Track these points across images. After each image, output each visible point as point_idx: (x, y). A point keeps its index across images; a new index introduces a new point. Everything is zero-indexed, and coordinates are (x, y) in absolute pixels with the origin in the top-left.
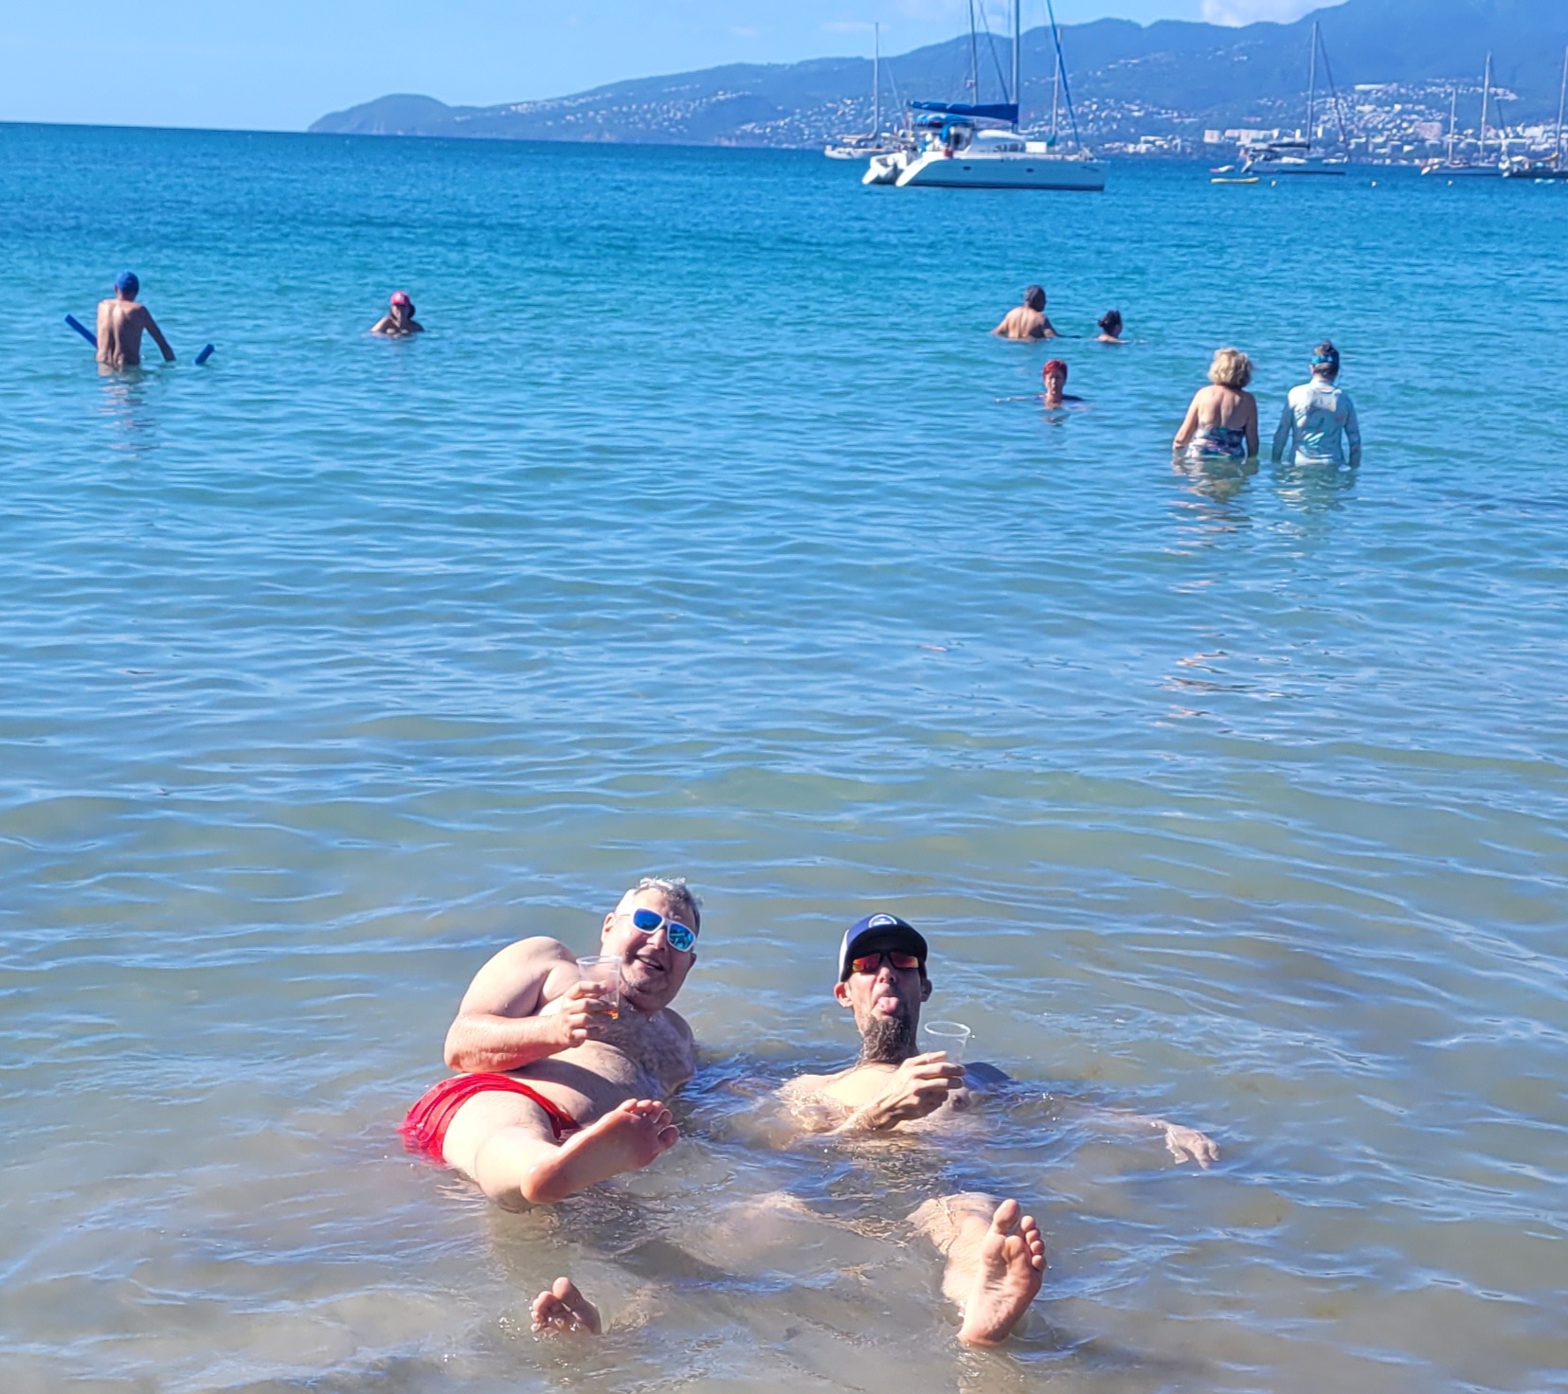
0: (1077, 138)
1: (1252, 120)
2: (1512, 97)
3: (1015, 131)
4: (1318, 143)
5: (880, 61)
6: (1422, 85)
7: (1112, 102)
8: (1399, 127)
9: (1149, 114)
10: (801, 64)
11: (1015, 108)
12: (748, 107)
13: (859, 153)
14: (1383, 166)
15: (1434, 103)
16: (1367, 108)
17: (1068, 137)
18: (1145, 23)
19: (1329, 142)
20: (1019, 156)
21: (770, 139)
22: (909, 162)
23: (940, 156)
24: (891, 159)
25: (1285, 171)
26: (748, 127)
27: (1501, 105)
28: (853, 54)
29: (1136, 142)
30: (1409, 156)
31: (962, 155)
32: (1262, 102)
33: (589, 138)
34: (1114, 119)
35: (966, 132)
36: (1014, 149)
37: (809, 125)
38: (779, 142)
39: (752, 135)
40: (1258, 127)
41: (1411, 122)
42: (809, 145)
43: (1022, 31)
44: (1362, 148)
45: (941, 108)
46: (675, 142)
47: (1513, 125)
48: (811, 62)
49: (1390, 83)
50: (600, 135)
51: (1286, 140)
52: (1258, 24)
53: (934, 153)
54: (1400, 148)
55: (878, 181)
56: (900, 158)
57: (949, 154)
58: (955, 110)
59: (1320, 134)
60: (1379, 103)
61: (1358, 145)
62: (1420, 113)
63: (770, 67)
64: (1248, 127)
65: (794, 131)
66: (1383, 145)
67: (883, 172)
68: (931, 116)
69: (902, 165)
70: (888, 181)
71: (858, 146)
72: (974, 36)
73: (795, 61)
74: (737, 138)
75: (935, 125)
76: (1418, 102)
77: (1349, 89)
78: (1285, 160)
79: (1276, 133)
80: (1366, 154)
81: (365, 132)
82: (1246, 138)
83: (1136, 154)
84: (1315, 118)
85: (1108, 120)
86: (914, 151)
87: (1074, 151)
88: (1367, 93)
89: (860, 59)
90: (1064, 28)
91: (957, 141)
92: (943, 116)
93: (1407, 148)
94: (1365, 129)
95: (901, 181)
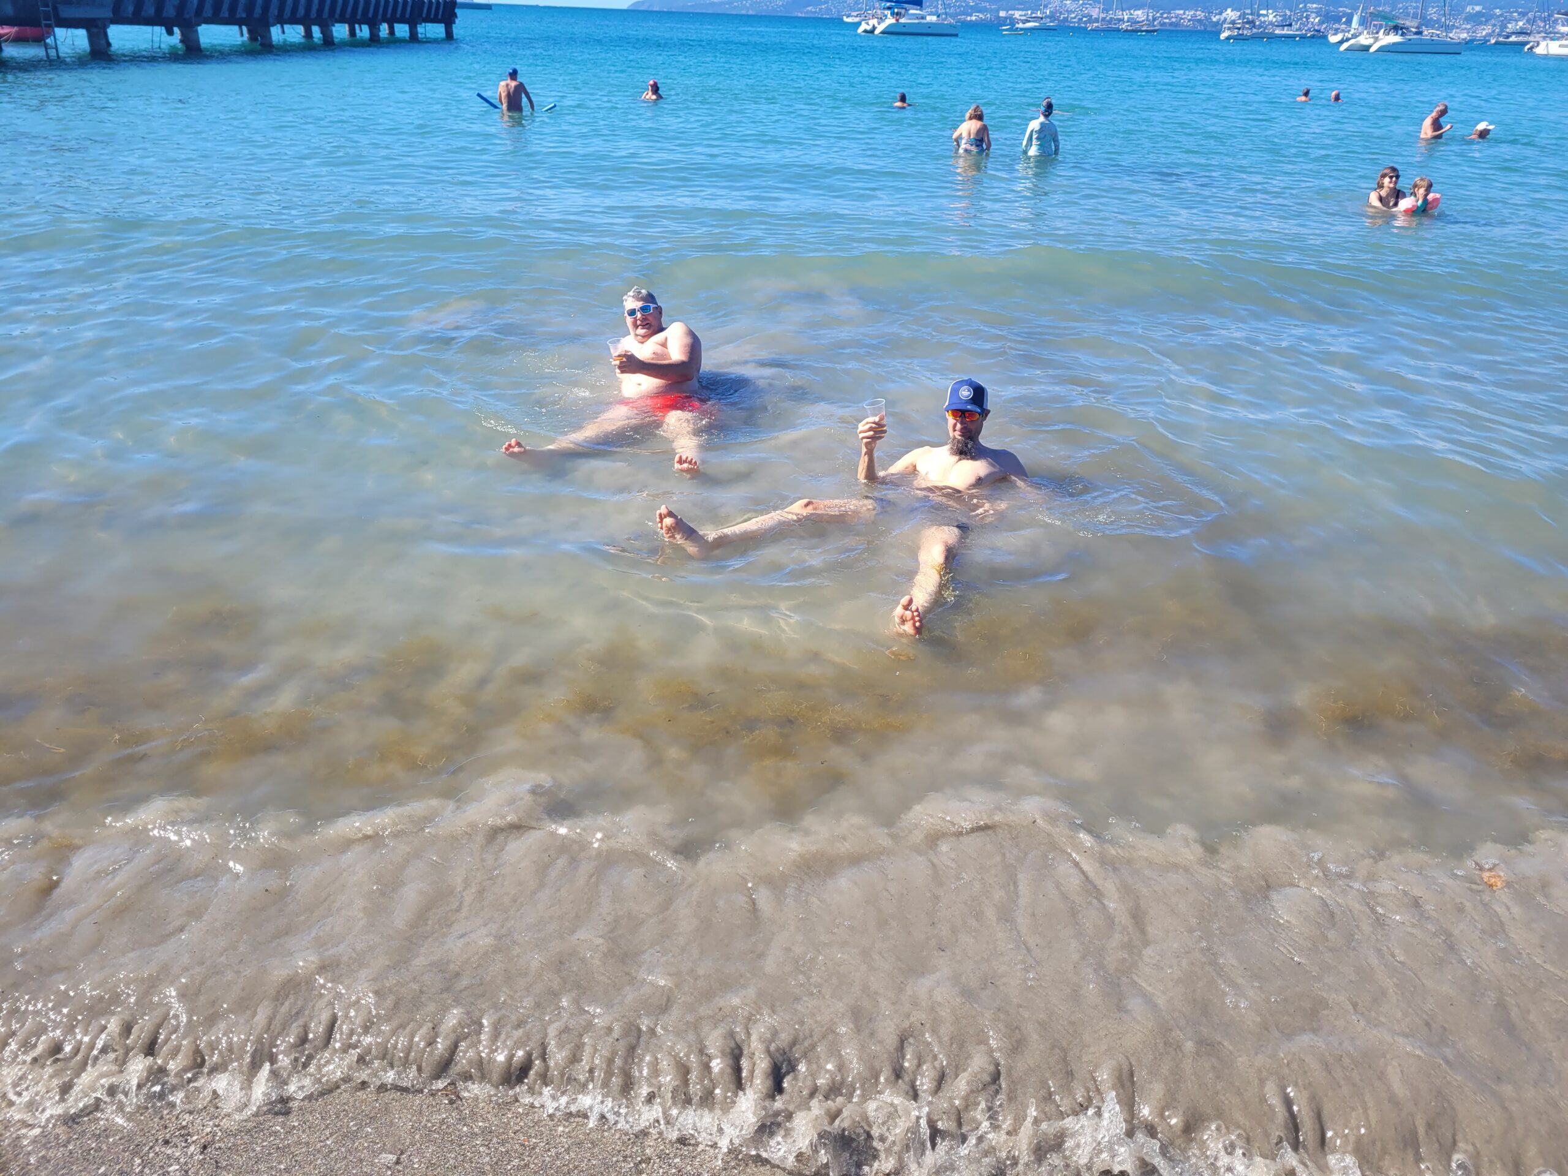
0: (946, 14)
8: (1081, 10)
13: (857, 20)
14: (1074, 27)
17: (943, 14)
19: (1052, 17)
20: (924, 21)
21: (819, 14)
25: (1030, 29)
26: (809, 8)
29: (971, 16)
30: (1085, 23)
33: (743, 12)
35: (903, 11)
36: (922, 18)
37: (835, 8)
38: (822, 14)
39: (811, 12)
40: (1022, 10)
41: (1087, 8)
42: (834, 16)
44: (1066, 19)
46: (779, 14)
47: (1129, 10)
51: (1033, 15)
53: (891, 20)
54: (1081, 19)
55: (865, 31)
56: (874, 22)
59: (1048, 13)
61: (1064, 18)
62: (1090, 4)
64: (1018, 10)
66: (1075, 18)
68: (888, 4)
71: (857, 16)
74: (805, 13)
78: (1032, 24)
79: (1029, 12)
80: (1067, 21)
81: (650, 9)
83: (971, 21)
84: (1046, 6)
85: (960, 7)
86: (881, 20)
87: (945, 19)
91: (899, 15)
92: (893, 4)
93: (1084, 19)
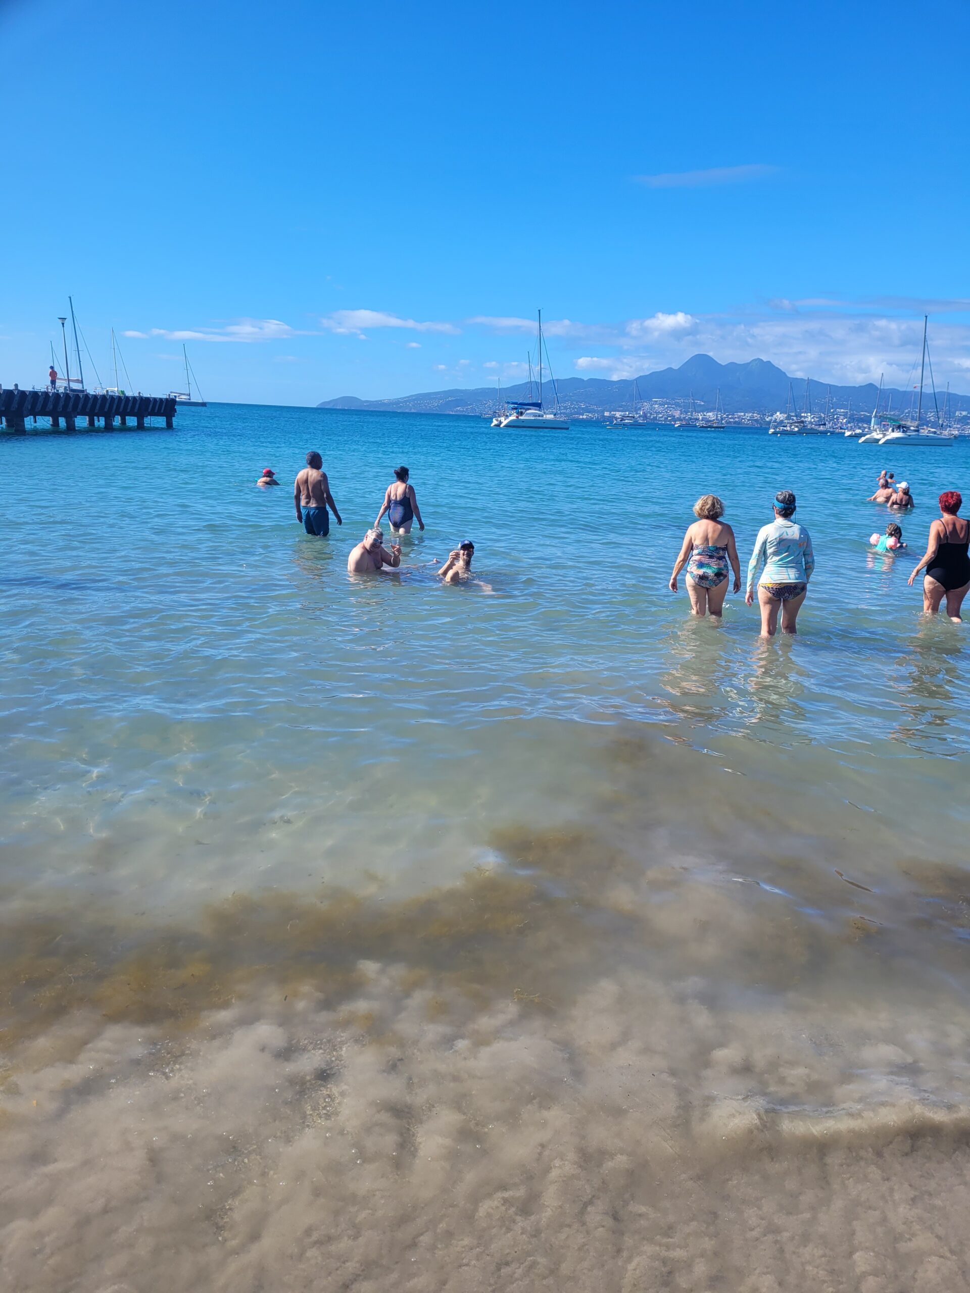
0: (562, 413)
1: (619, 409)
2: (703, 403)
5: (500, 389)
6: (673, 399)
7: (575, 403)
9: (587, 407)
10: (475, 389)
11: (540, 404)
12: (458, 402)
15: (677, 405)
16: (656, 406)
17: (558, 414)
18: (585, 379)
19: (645, 416)
20: (543, 418)
21: (465, 412)
22: (505, 419)
23: (515, 418)
24: (499, 419)
26: (459, 408)
27: (699, 406)
28: (492, 387)
29: (583, 415)
30: (670, 421)
31: (522, 418)
32: (623, 403)
34: (576, 408)
35: (523, 411)
36: (541, 416)
37: (478, 408)
38: (468, 413)
39: (460, 411)
41: (671, 410)
42: (477, 414)
44: (655, 418)
45: (517, 404)
46: (435, 412)
48: (479, 389)
49: (663, 398)
50: (411, 410)
52: (622, 380)
55: (496, 425)
57: (518, 417)
58: (521, 404)
59: (641, 413)
60: (660, 404)
61: (654, 417)
62: (673, 408)
63: (466, 390)
64: (619, 411)
65: (472, 410)
66: (662, 417)
67: (497, 423)
68: (513, 406)
69: (502, 421)
70: (499, 425)
72: (530, 382)
75: (514, 409)
76: (673, 404)
77: (650, 400)
79: (627, 413)
80: (656, 420)
81: (335, 408)
82: (617, 414)
83: (583, 418)
84: (640, 409)
85: (574, 408)
88: (656, 401)
89: (494, 388)
90: (557, 380)
91: (522, 414)
92: (517, 406)
93: (669, 418)
94: (656, 412)
95: (503, 425)
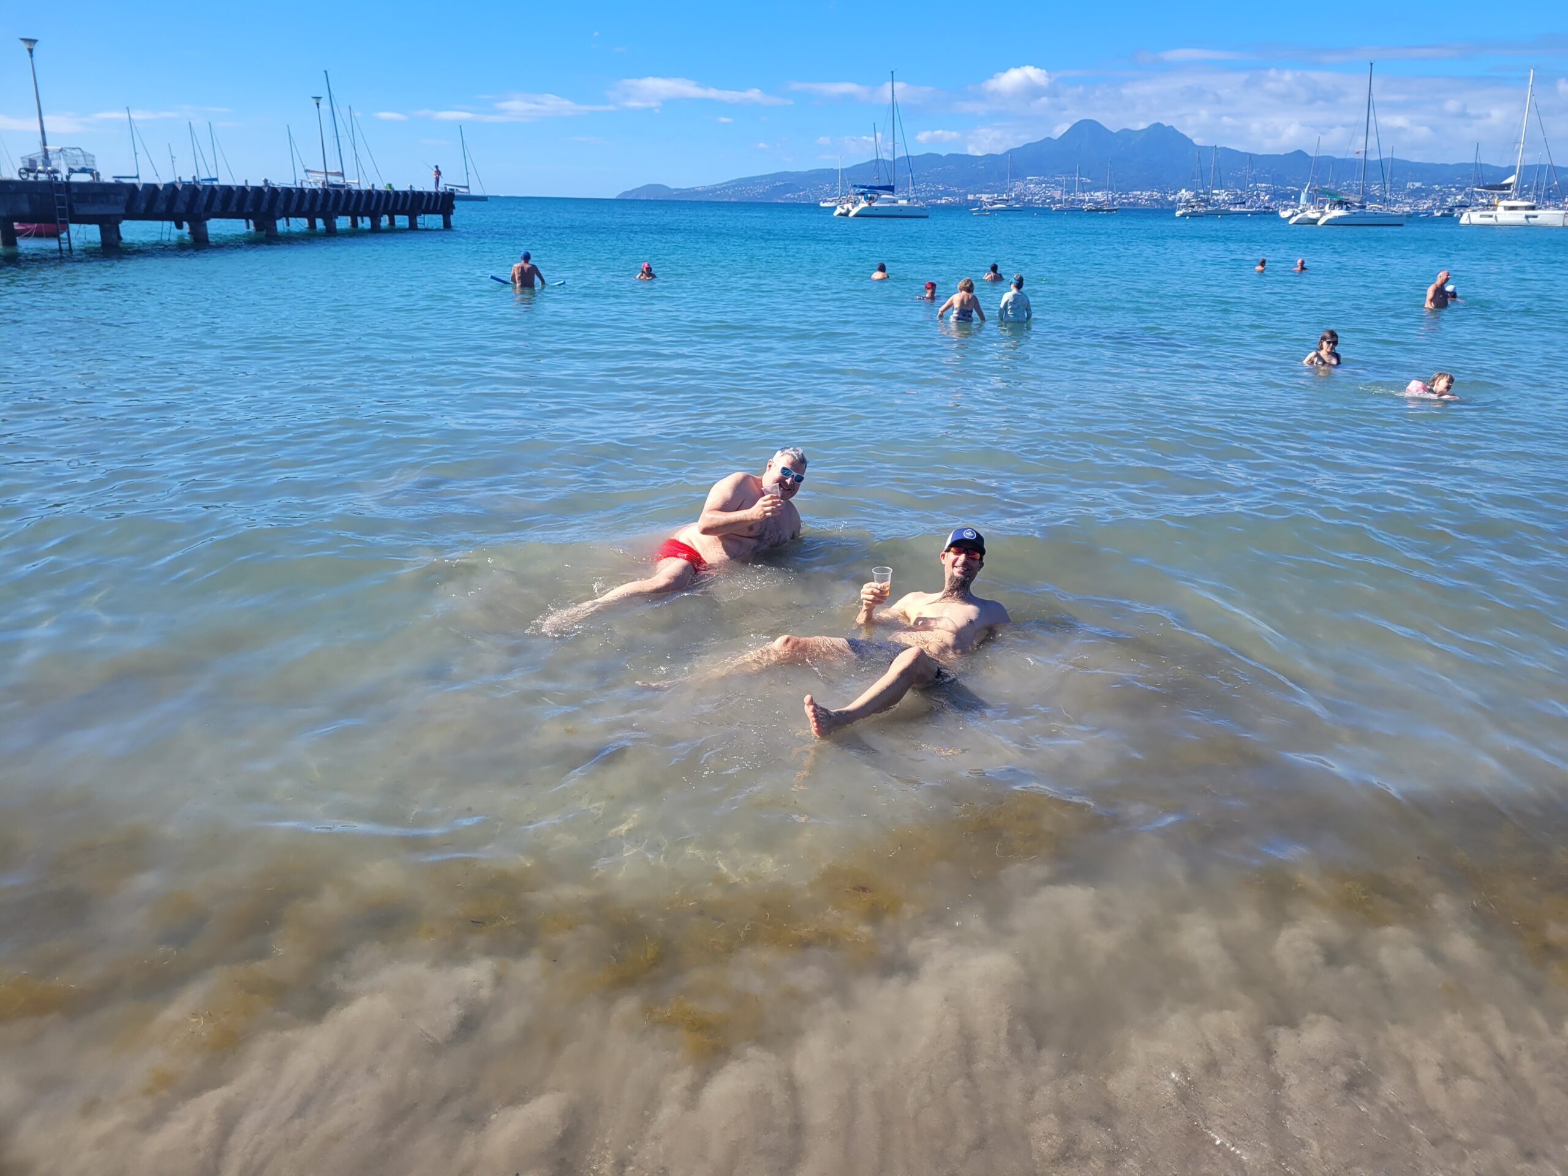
0: (917, 198)
1: (987, 190)
2: (1089, 181)
3: (893, 195)
4: (1012, 199)
5: (842, 169)
6: (1053, 177)
9: (946, 189)
10: (809, 171)
11: (893, 187)
12: (788, 188)
13: (832, 204)
14: (1038, 208)
15: (1059, 184)
16: (1032, 186)
17: (913, 198)
18: (944, 155)
19: (1017, 199)
20: (896, 205)
21: (797, 200)
22: (853, 207)
23: (866, 205)
24: (846, 206)
25: (998, 210)
26: (788, 195)
27: (1082, 183)
28: (829, 167)
29: (941, 199)
30: (1049, 204)
31: (875, 205)
32: (991, 184)
33: (725, 200)
34: (932, 191)
35: (876, 196)
36: (894, 202)
37: (812, 194)
38: (800, 200)
39: (790, 198)
40: (989, 193)
41: (1049, 191)
42: (812, 202)
43: (896, 158)
44: (1030, 201)
45: (864, 187)
46: (760, 201)
47: (1089, 191)
48: (813, 171)
49: (1040, 176)
50: (730, 198)
51: (1000, 198)
52: (988, 155)
53: (864, 204)
54: (1045, 201)
55: (841, 214)
56: (849, 206)
57: (870, 204)
58: (870, 188)
59: (1013, 196)
60: (1037, 184)
61: (1028, 200)
62: (1052, 187)
63: (797, 172)
64: (985, 193)
65: (806, 196)
66: (1038, 200)
67: (843, 211)
68: (861, 190)
69: (850, 208)
70: (846, 214)
71: (832, 201)
72: (877, 161)
73: (807, 170)
74: (784, 199)
75: (862, 194)
76: (1052, 183)
77: (1024, 178)
78: (998, 206)
79: (996, 195)
80: (1032, 203)
81: (638, 198)
82: (984, 197)
83: (941, 204)
84: (1011, 190)
85: (930, 191)
86: (855, 204)
87: (916, 203)
88: (1031, 180)
89: (832, 169)
90: (912, 157)
91: (872, 199)
92: (866, 190)
93: (1048, 201)
94: (1031, 193)
95: (851, 215)
